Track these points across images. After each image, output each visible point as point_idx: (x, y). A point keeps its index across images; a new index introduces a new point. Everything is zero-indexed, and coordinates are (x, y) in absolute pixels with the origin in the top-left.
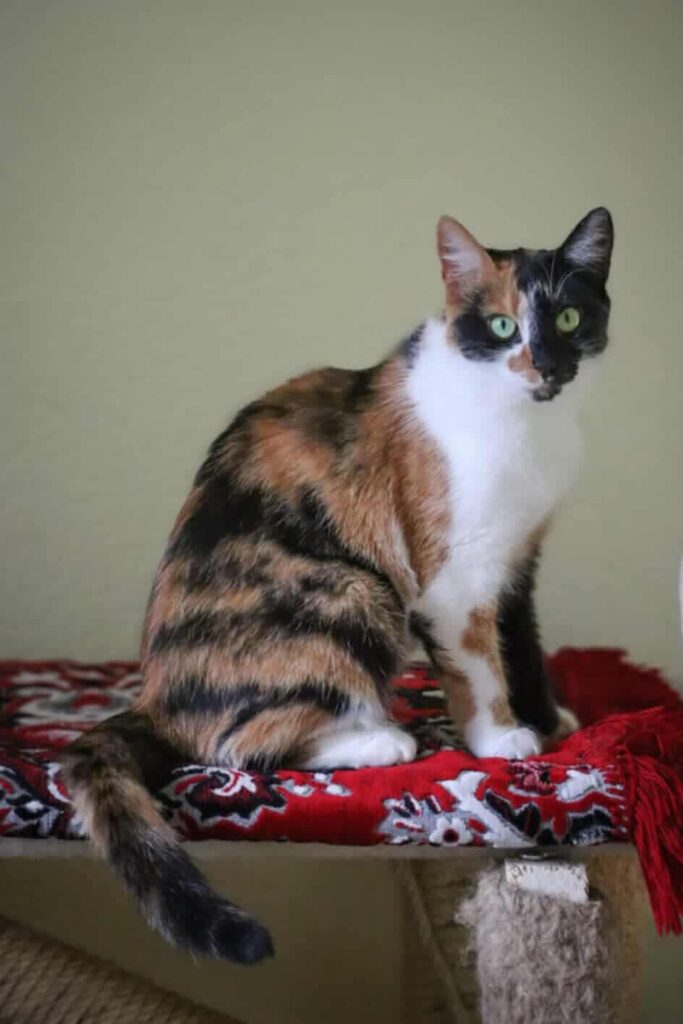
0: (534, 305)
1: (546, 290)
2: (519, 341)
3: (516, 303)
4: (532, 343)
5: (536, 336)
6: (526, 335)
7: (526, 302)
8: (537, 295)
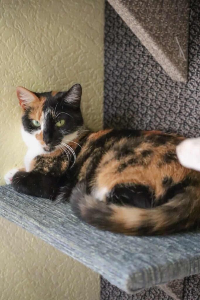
0: (46, 118)
1: (53, 113)
2: (40, 129)
3: (40, 115)
4: (44, 131)
5: (45, 129)
6: (43, 127)
7: (44, 116)
8: (48, 114)
